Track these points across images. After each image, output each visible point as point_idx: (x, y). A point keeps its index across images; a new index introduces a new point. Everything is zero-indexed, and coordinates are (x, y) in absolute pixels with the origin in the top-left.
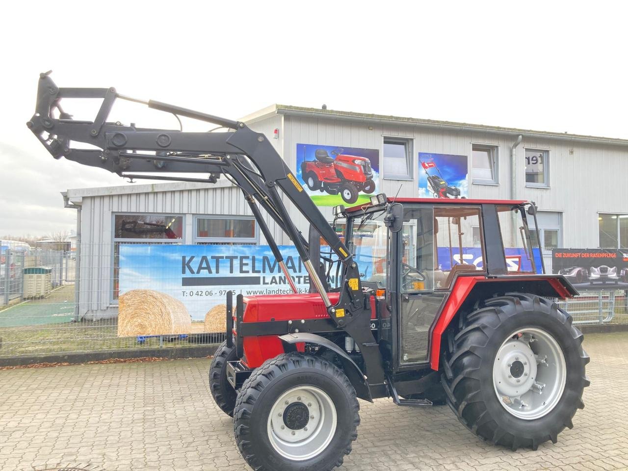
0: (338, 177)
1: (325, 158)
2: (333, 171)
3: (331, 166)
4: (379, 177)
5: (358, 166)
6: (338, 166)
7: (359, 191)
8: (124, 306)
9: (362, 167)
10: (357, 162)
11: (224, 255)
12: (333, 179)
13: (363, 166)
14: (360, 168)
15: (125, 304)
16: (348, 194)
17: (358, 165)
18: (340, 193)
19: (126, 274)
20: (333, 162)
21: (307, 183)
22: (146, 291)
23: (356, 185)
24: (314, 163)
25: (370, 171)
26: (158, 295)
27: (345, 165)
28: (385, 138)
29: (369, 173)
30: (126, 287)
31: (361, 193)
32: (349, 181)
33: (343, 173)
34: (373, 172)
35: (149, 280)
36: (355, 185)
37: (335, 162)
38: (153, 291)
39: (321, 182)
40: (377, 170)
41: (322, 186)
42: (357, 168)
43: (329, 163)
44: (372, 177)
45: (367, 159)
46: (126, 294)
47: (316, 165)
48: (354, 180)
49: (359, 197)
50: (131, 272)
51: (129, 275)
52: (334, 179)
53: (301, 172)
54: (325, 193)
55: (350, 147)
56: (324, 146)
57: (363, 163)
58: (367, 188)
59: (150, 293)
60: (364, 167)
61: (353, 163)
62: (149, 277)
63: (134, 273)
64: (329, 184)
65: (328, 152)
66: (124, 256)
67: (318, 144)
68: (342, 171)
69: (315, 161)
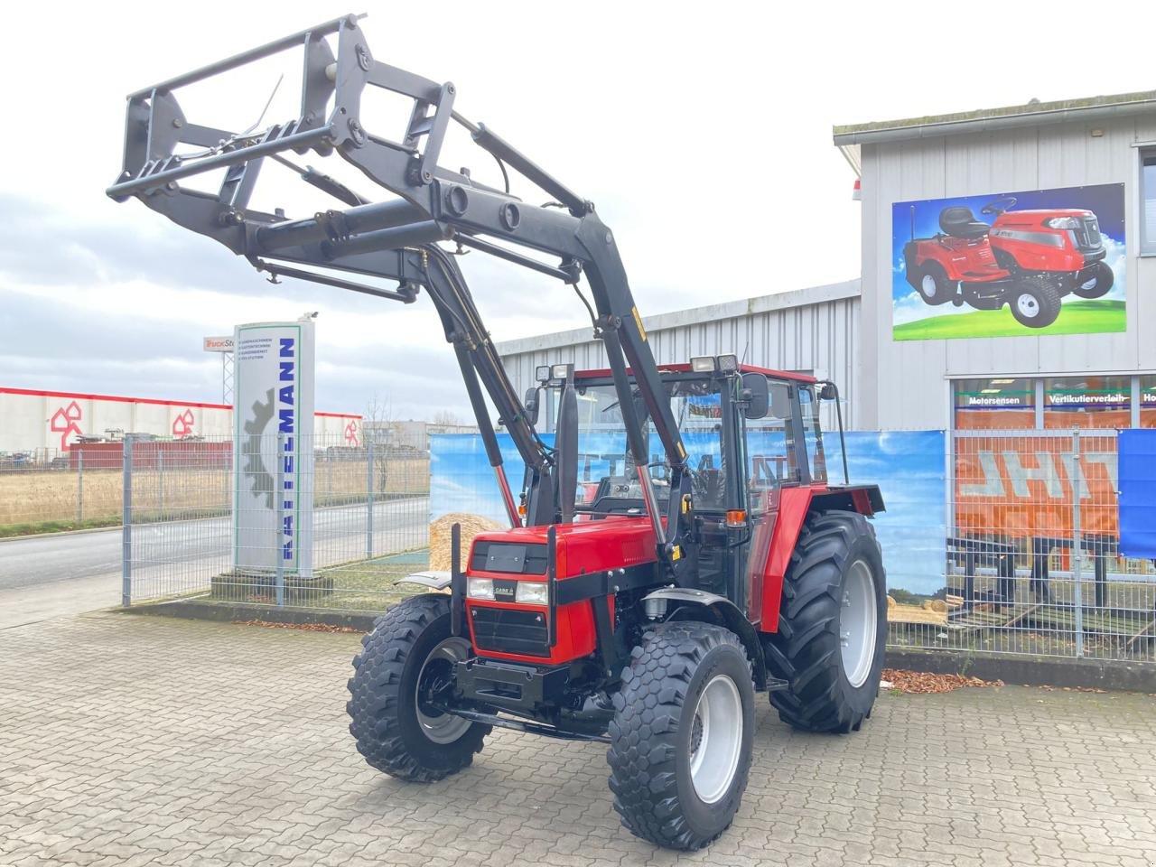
0: (1001, 266)
1: (965, 225)
2: (986, 253)
3: (981, 243)
4: (1124, 252)
5: (1059, 233)
6: (1001, 241)
7: (1065, 293)
8: (437, 541)
9: (1072, 235)
10: (1056, 223)
11: (600, 453)
12: (988, 271)
13: (1076, 231)
14: (1066, 237)
15: (439, 538)
16: (1031, 304)
17: (1059, 231)
18: (1006, 305)
19: (440, 486)
20: (987, 232)
21: (920, 289)
22: (469, 517)
23: (1053, 282)
24: (936, 241)
25: (1098, 240)
26: (489, 525)
27: (1019, 235)
28: (1142, 150)
29: (1092, 246)
30: (440, 509)
31: (1071, 298)
32: (1034, 273)
33: (1015, 256)
34: (1107, 243)
35: (474, 498)
36: (1050, 281)
37: (993, 232)
38: (480, 516)
39: (956, 283)
40: (1118, 234)
41: (959, 292)
42: (1057, 237)
43: (977, 235)
44: (1103, 255)
45: (1087, 213)
46: (440, 521)
47: (940, 244)
48: (1047, 268)
49: (1062, 309)
50: (447, 483)
51: (444, 487)
52: (992, 271)
53: (903, 266)
54: (966, 308)
55: (1035, 189)
56: (962, 199)
57: (1076, 224)
58: (1089, 284)
59: (476, 519)
60: (1078, 232)
61: (1046, 229)
62: (474, 492)
63: (452, 484)
64: (978, 286)
65: (972, 211)
66: (437, 455)
67: (947, 197)
68: (1013, 253)
69: (939, 237)
